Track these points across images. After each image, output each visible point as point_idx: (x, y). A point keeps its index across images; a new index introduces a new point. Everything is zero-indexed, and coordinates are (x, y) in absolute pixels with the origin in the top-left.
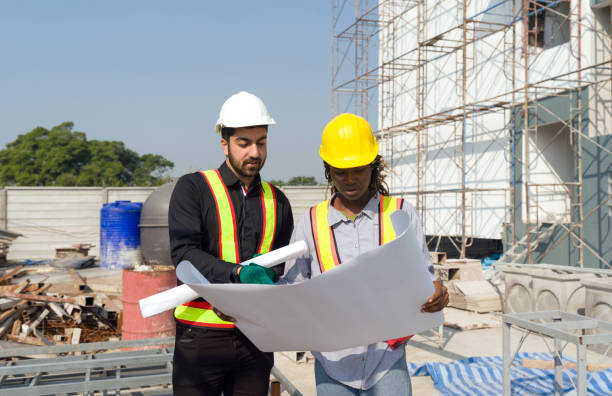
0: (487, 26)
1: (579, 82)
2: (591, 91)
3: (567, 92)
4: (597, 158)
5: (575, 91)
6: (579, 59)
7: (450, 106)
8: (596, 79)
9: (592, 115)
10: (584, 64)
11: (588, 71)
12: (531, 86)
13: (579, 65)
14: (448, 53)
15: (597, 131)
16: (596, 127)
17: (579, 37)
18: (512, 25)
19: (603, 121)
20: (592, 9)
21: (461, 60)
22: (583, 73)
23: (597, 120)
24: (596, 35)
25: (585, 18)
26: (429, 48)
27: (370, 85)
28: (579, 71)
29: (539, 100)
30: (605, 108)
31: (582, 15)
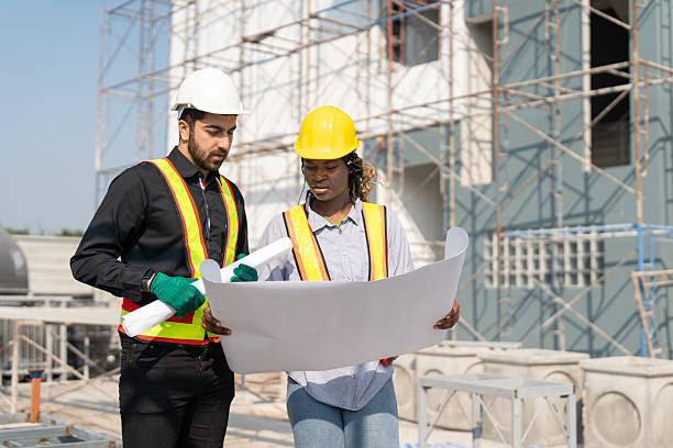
0: (335, 27)
1: (451, 112)
2: (464, 126)
3: (437, 125)
4: (472, 213)
5: (447, 125)
6: (451, 84)
7: (279, 131)
8: (469, 111)
9: (465, 158)
10: (457, 92)
11: (462, 100)
12: (396, 112)
13: (451, 93)
14: (278, 56)
15: (471, 179)
16: (469, 172)
17: (451, 56)
18: (368, 29)
19: (478, 165)
20: (467, 23)
21: (296, 68)
22: (455, 103)
23: (471, 164)
24: (470, 57)
25: (457, 33)
26: (255, 46)
27: (157, 90)
28: (451, 100)
29: (407, 132)
30: (481, 150)
31: (454, 29)
